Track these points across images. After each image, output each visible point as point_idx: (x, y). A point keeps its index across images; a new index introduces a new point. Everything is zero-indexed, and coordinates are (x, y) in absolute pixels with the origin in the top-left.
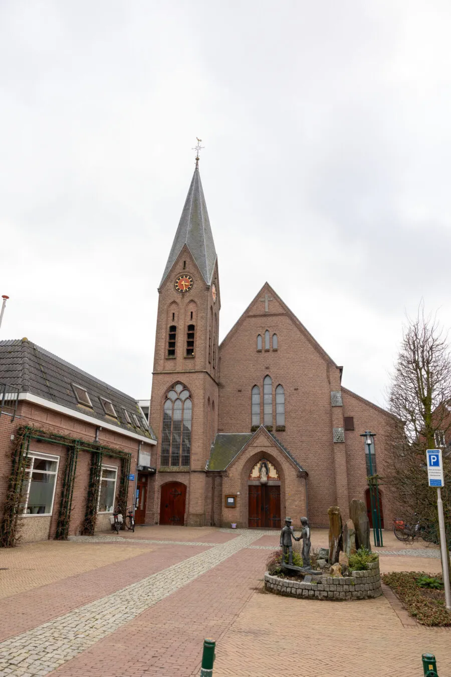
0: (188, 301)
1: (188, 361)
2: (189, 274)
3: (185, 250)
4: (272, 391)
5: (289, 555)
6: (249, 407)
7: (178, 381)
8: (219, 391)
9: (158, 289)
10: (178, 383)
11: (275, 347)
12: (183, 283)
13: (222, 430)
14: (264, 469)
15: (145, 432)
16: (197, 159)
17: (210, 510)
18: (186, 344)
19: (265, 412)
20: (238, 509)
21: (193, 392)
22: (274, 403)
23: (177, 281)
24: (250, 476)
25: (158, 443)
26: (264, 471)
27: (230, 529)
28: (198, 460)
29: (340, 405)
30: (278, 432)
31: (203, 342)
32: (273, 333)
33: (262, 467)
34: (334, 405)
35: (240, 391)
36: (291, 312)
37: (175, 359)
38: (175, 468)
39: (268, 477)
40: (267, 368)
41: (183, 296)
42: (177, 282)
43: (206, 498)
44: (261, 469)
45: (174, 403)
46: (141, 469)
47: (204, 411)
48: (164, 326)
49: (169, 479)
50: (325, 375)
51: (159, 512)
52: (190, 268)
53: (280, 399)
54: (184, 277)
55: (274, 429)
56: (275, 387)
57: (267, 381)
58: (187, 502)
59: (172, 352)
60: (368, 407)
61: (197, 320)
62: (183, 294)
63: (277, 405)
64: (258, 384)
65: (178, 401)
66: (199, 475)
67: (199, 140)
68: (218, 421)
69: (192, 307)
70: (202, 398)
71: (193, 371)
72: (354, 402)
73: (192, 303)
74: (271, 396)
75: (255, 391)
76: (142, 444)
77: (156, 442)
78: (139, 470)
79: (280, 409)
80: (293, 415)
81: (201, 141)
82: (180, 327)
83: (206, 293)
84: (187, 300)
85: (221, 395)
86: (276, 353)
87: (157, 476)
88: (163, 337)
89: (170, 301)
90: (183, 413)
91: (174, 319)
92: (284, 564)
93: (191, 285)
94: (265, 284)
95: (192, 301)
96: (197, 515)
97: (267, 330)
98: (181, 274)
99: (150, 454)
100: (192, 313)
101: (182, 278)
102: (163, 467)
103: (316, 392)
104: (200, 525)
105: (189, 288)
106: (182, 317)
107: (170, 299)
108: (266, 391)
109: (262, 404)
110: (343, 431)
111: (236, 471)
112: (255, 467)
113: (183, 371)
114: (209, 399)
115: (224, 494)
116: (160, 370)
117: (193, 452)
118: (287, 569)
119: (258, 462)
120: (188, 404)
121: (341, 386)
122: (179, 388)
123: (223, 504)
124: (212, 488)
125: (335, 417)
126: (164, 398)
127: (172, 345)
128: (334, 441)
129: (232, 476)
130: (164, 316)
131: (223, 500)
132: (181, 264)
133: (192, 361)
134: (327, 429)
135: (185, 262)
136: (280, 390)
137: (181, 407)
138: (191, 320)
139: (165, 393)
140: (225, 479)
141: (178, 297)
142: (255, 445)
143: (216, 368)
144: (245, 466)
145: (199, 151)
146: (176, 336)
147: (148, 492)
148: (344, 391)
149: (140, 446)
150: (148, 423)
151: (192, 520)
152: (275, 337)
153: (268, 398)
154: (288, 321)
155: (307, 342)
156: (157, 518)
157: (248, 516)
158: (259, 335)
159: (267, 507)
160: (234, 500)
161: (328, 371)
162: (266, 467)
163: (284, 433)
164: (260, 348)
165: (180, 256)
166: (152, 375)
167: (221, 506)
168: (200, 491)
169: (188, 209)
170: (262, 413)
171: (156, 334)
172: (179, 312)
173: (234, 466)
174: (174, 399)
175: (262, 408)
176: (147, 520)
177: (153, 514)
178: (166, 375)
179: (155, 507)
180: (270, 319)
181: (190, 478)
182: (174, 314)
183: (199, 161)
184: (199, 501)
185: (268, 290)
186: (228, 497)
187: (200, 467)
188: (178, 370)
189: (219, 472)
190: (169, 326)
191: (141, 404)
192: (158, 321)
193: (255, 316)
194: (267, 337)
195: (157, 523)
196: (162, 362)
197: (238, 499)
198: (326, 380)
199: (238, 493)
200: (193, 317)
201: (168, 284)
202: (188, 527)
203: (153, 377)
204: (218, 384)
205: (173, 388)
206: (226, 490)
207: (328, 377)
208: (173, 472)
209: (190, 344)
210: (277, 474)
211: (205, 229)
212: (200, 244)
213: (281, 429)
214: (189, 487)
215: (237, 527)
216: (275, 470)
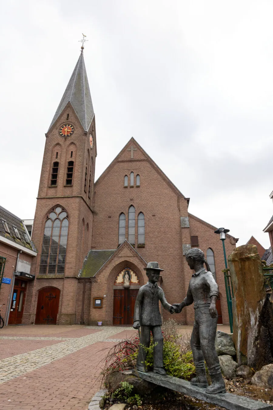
0: (70, 143)
1: (67, 189)
2: (71, 123)
3: (69, 106)
4: (135, 217)
5: (154, 348)
6: (117, 230)
7: (58, 205)
8: (93, 217)
9: (46, 134)
10: (58, 206)
11: (138, 184)
12: (66, 130)
13: (94, 247)
14: (127, 276)
15: (26, 244)
16: (82, 48)
17: (80, 311)
18: (66, 175)
19: (129, 234)
20: (104, 309)
21: (69, 213)
22: (137, 227)
23: (62, 128)
24: (115, 282)
25: (37, 255)
26: (127, 277)
27: (96, 327)
28: (71, 268)
29: (188, 227)
30: (139, 249)
31: (79, 174)
32: (136, 174)
33: (125, 274)
34: (183, 227)
35: (110, 217)
36: (151, 159)
37: (56, 187)
38: (52, 276)
39: (131, 283)
40: (131, 200)
41: (65, 139)
42: (61, 130)
43: (77, 300)
44: (125, 276)
45: (54, 222)
46: (18, 274)
47: (78, 228)
48: (49, 162)
49: (46, 284)
50: (176, 205)
51: (35, 313)
52: (71, 118)
53: (141, 223)
54: (67, 125)
55: (136, 246)
56: (138, 214)
57: (132, 209)
58: (60, 304)
59: (54, 182)
60: (209, 229)
61: (75, 157)
62: (66, 138)
63: (138, 220)
64: (124, 212)
65: (57, 220)
66: (71, 281)
67: (84, 36)
68: (92, 240)
69: (72, 148)
70: (77, 217)
71: (71, 196)
72: (198, 224)
73: (72, 145)
74: (134, 221)
75: (122, 217)
76: (20, 253)
77: (37, 254)
78: (16, 276)
79: (141, 230)
80: (151, 235)
81: (86, 36)
82: (62, 163)
83: (84, 137)
84: (68, 142)
85: (95, 220)
86: (139, 188)
87: (35, 282)
88: (48, 170)
89: (55, 143)
90: (60, 230)
91: (57, 157)
92: (142, 371)
93: (72, 131)
94: (132, 138)
95: (72, 143)
96: (67, 315)
97: (132, 172)
98: (65, 123)
99: (30, 264)
100: (72, 152)
101: (65, 126)
102: (41, 274)
103: (169, 217)
104: (71, 324)
105: (70, 134)
106: (64, 155)
107: (55, 142)
108: (130, 218)
109: (127, 227)
110: (190, 247)
111: (103, 277)
112: (120, 274)
113: (62, 197)
114: (83, 220)
115: (92, 297)
116: (43, 195)
117: (67, 261)
118: (150, 383)
119: (122, 270)
120: (66, 222)
121: (189, 213)
122: (58, 210)
123: (92, 305)
124: (83, 292)
125: (184, 236)
126: (46, 218)
127: (55, 176)
128: (184, 254)
129: (100, 281)
130: (49, 154)
131: (92, 302)
132: (65, 116)
133: (70, 189)
134: (177, 246)
135: (68, 115)
136: (141, 217)
137: (59, 225)
138: (71, 157)
139: (46, 214)
140: (94, 284)
141: (61, 141)
142: (120, 256)
143: (91, 199)
144: (111, 273)
145: (84, 43)
146: (58, 170)
147: (26, 296)
148: (191, 216)
149: (19, 254)
150: (30, 238)
151: (63, 319)
152: (138, 177)
153: (132, 223)
154: (148, 165)
155: (163, 181)
156: (33, 318)
157: (112, 315)
158: (126, 175)
159: (128, 307)
160: (101, 301)
161: (178, 202)
162: (129, 274)
163: (144, 249)
164: (126, 184)
165: (64, 111)
166: (36, 199)
167: (90, 307)
168: (72, 294)
169: (74, 79)
170: (127, 234)
171: (42, 168)
172: (61, 151)
173: (102, 273)
174: (53, 219)
175: (127, 230)
176: (23, 321)
177: (30, 315)
178: (48, 200)
179: (32, 308)
180: (134, 163)
181: (64, 284)
182: (57, 153)
183: (83, 50)
184: (70, 303)
185: (134, 143)
186: (96, 299)
187: (73, 274)
188: (58, 196)
189: (89, 279)
190: (53, 162)
191: (26, 223)
192: (44, 158)
193: (123, 162)
194: (132, 176)
195: (32, 323)
196: (45, 189)
197: (104, 301)
198: (177, 209)
199: (105, 296)
200: (73, 156)
201: (54, 131)
202: (59, 326)
203: (37, 201)
204: (93, 212)
205: (53, 210)
206: (95, 293)
207: (178, 206)
208: (50, 279)
209: (70, 176)
210: (137, 280)
211: (86, 94)
212: (81, 103)
213: (141, 246)
214: (63, 291)
215: (103, 325)
216: (136, 277)
